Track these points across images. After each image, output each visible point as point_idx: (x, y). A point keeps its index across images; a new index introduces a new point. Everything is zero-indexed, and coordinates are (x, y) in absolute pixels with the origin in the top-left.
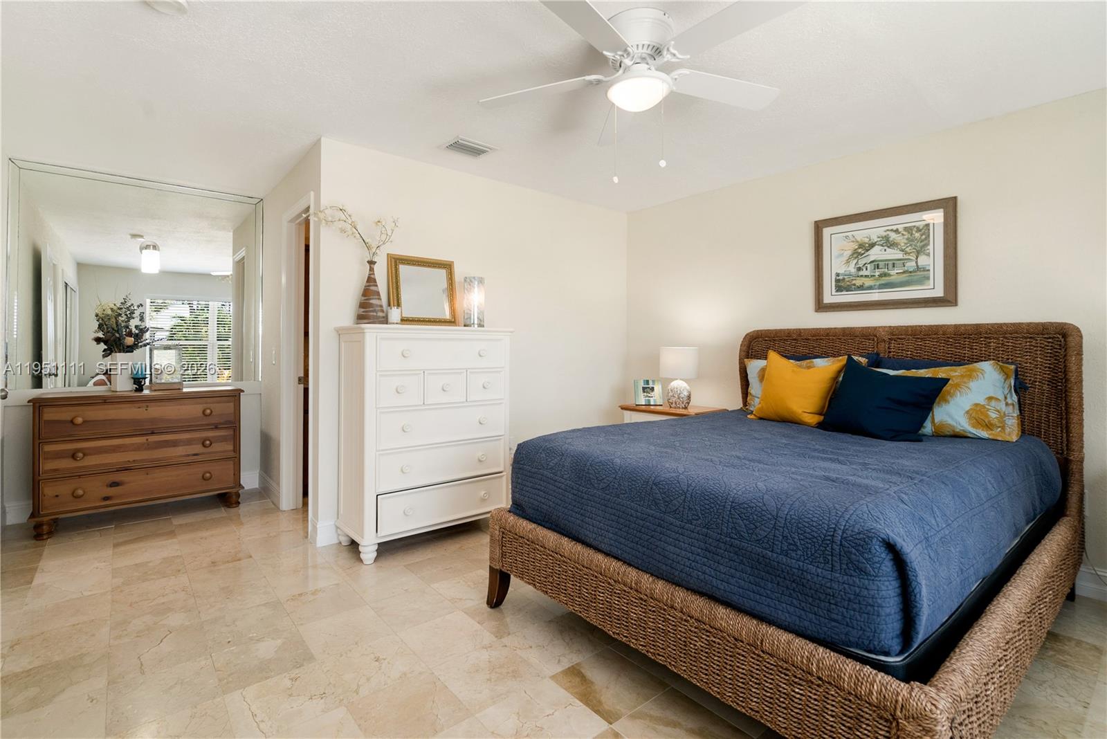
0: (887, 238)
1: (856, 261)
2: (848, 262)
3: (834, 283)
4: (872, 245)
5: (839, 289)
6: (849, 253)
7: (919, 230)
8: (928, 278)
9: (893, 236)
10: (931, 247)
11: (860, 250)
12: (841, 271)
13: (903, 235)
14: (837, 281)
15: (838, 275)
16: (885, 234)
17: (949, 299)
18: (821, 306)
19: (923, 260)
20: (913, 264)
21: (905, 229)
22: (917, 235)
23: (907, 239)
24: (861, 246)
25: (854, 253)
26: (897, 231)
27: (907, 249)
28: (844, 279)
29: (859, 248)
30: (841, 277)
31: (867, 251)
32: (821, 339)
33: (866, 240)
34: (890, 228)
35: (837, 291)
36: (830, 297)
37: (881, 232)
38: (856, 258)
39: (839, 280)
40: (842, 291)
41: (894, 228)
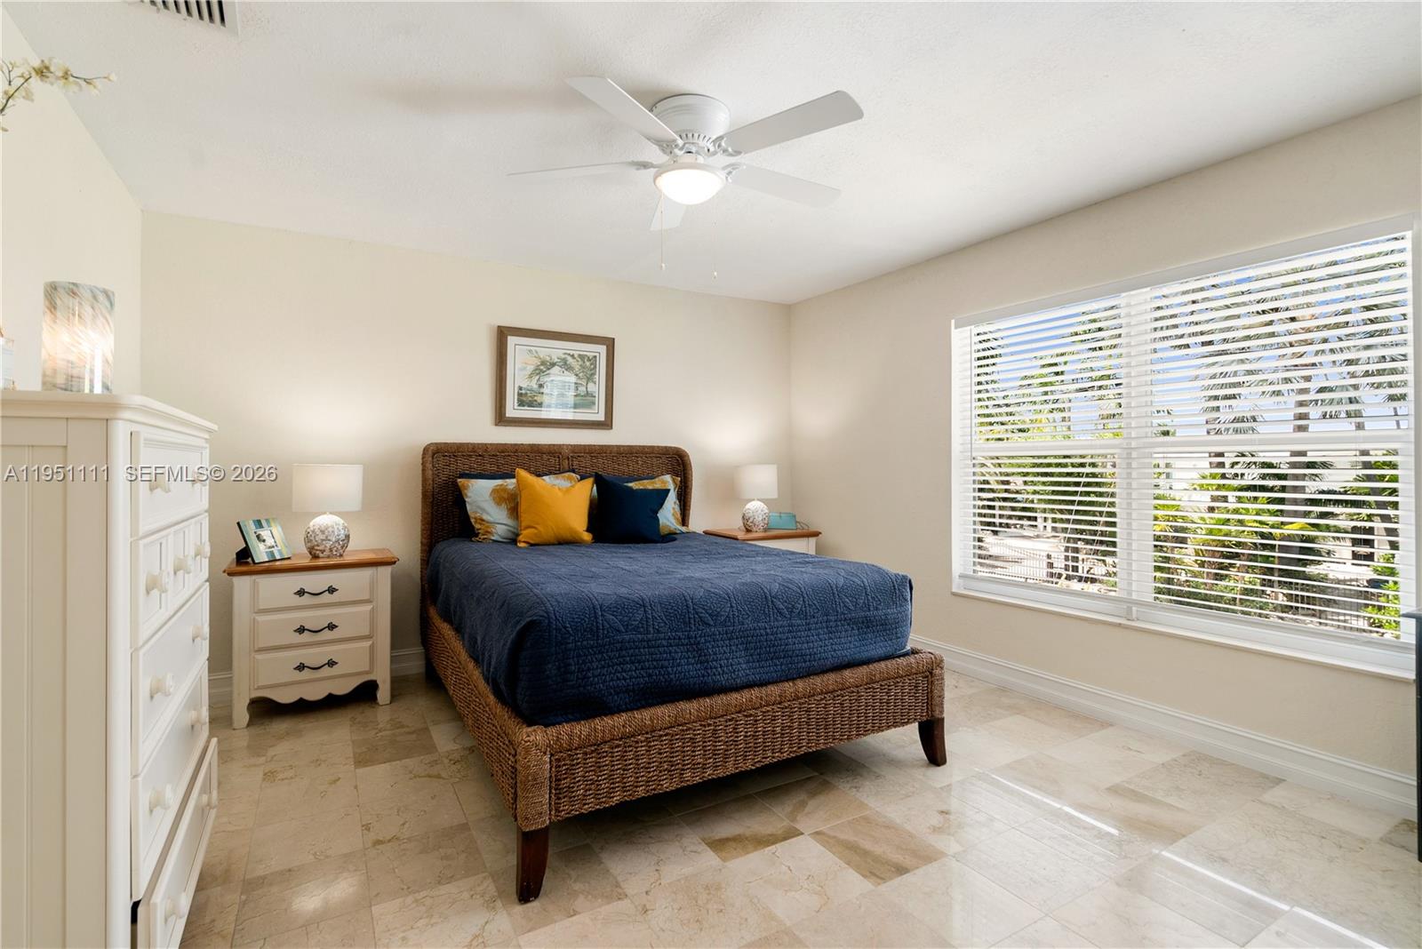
0: (565, 361)
1: (537, 377)
2: (530, 376)
3: (516, 397)
4: (553, 365)
5: (521, 403)
6: (532, 368)
7: (589, 360)
8: (594, 403)
9: (570, 360)
10: (597, 376)
11: (542, 367)
12: (524, 385)
13: (578, 361)
14: (520, 395)
15: (520, 388)
16: (563, 356)
17: (606, 424)
18: (501, 419)
19: (591, 387)
20: (584, 389)
21: (580, 355)
22: (588, 364)
23: (581, 366)
24: (543, 363)
25: (536, 369)
26: (573, 356)
27: (581, 375)
28: (526, 394)
29: (542, 365)
30: (523, 392)
31: (549, 369)
32: (509, 456)
33: (548, 359)
34: (568, 352)
35: (519, 405)
36: (512, 410)
37: (560, 353)
38: (537, 374)
39: (521, 394)
40: (524, 406)
41: (572, 353)
